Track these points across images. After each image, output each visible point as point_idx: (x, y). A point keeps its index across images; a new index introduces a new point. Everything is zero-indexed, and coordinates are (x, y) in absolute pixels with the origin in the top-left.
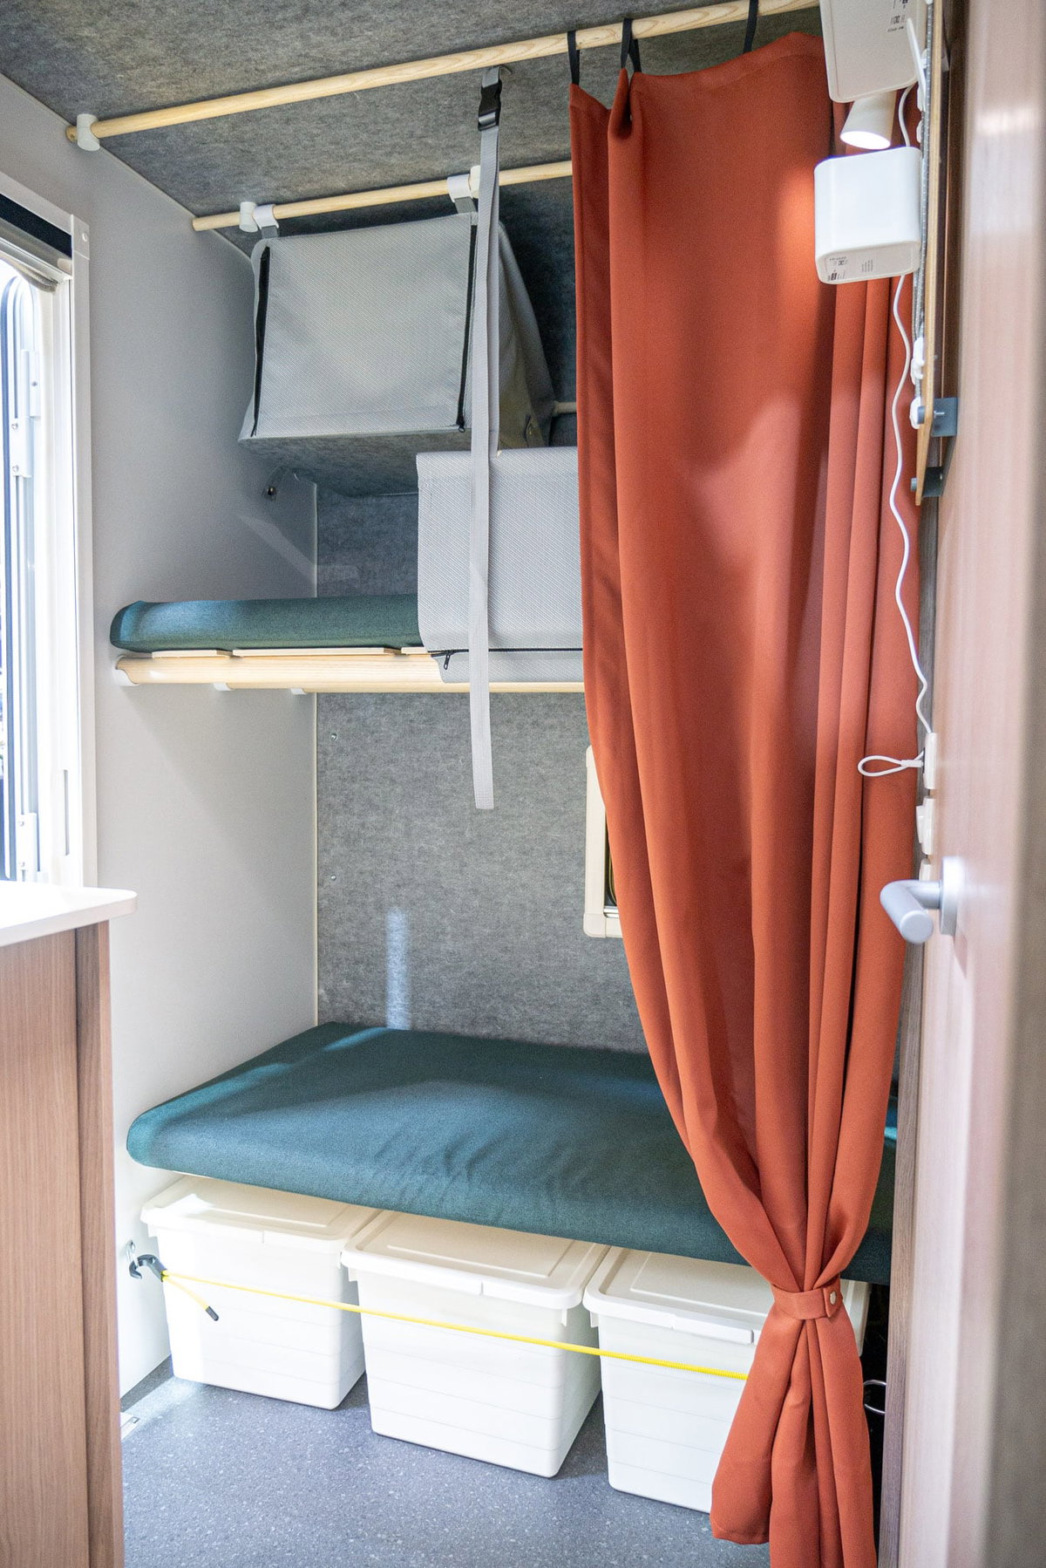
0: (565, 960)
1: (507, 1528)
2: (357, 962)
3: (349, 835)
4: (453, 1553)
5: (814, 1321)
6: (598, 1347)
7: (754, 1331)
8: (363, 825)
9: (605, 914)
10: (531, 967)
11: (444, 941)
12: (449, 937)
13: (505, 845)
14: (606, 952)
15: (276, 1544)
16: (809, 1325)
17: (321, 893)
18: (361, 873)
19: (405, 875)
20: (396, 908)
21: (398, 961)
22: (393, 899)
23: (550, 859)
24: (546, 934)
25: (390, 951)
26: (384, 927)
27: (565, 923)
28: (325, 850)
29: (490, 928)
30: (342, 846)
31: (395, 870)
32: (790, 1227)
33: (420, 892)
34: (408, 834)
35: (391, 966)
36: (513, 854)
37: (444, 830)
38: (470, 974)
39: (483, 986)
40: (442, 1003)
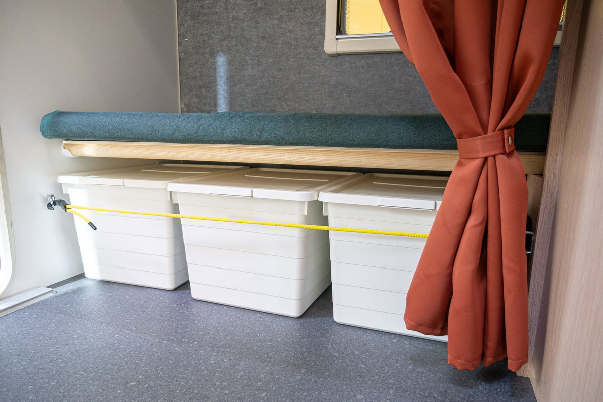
0: (314, 73)
1: (267, 338)
2: (201, 87)
3: (194, 13)
4: (230, 348)
5: (495, 156)
6: (328, 226)
7: (437, 202)
8: (202, 6)
9: (337, 39)
10: (295, 79)
11: (247, 70)
12: (250, 66)
13: (280, 8)
14: (337, 66)
15: (116, 342)
16: (490, 160)
17: (181, 50)
18: (202, 35)
19: (225, 33)
20: (221, 53)
21: (222, 84)
22: (219, 48)
23: (305, 13)
24: (302, 59)
25: (218, 79)
26: (214, 65)
27: (314, 51)
28: (182, 24)
29: (272, 59)
30: (191, 20)
31: (219, 31)
32: (479, 84)
33: (234, 42)
34: (226, 8)
35: (219, 87)
36: (284, 13)
37: (246, 3)
38: (261, 87)
39: (269, 93)
40: (246, 106)
